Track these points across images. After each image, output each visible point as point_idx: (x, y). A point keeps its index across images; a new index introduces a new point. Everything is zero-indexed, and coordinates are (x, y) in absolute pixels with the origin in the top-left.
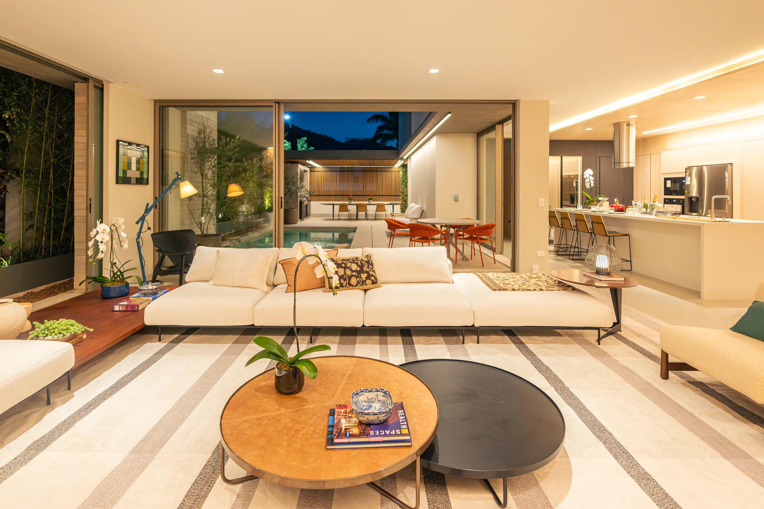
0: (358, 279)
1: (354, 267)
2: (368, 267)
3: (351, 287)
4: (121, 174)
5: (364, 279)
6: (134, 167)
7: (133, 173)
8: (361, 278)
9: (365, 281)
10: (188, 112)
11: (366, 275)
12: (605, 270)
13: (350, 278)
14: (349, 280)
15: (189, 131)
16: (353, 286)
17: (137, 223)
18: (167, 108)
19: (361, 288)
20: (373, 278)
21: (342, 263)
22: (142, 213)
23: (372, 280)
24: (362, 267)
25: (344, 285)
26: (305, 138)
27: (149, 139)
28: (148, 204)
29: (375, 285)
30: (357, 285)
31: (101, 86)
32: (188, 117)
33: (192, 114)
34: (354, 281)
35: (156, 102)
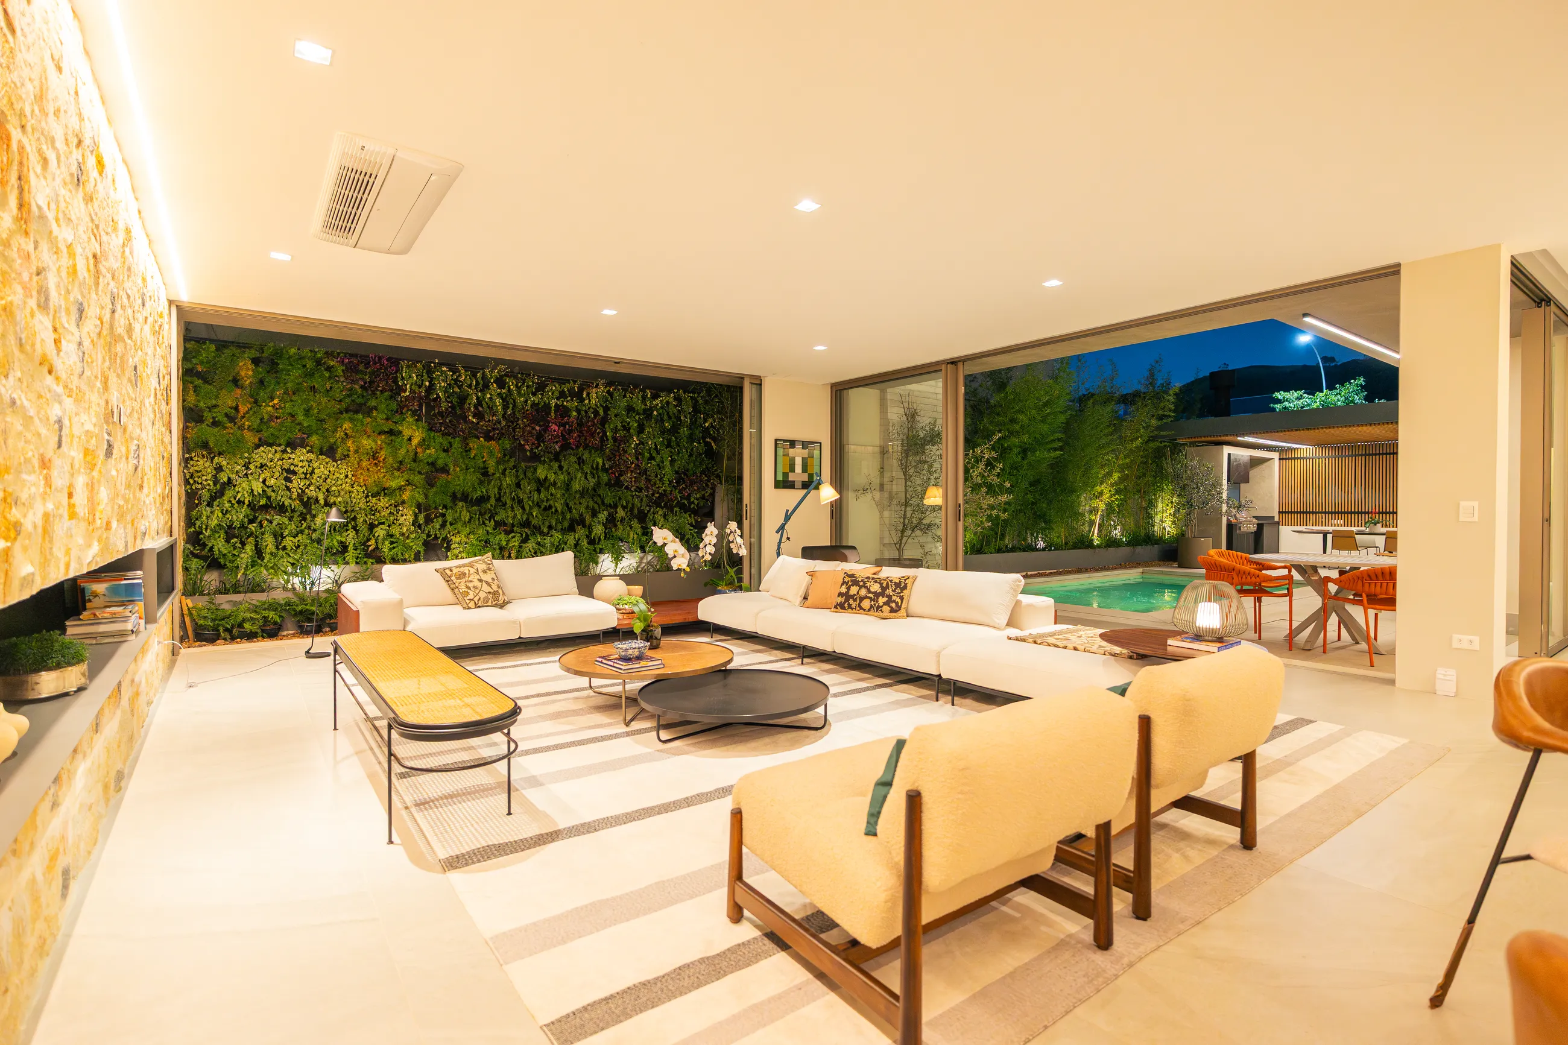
0: (873, 603)
1: (876, 588)
2: (894, 591)
3: (862, 611)
4: (780, 478)
5: (881, 604)
6: (798, 468)
7: (798, 475)
8: (877, 602)
9: (882, 607)
10: (889, 390)
11: (885, 599)
12: (1211, 631)
13: (862, 599)
14: (860, 602)
15: (890, 416)
16: (864, 610)
17: (777, 532)
18: (845, 391)
19: (876, 614)
20: (893, 605)
21: (862, 581)
22: (782, 521)
23: (891, 607)
24: (884, 589)
25: (853, 606)
26: (1361, 381)
27: (822, 433)
28: (787, 511)
29: (894, 614)
30: (869, 610)
31: (759, 382)
32: (889, 397)
33: (895, 391)
34: (866, 604)
35: (833, 385)
